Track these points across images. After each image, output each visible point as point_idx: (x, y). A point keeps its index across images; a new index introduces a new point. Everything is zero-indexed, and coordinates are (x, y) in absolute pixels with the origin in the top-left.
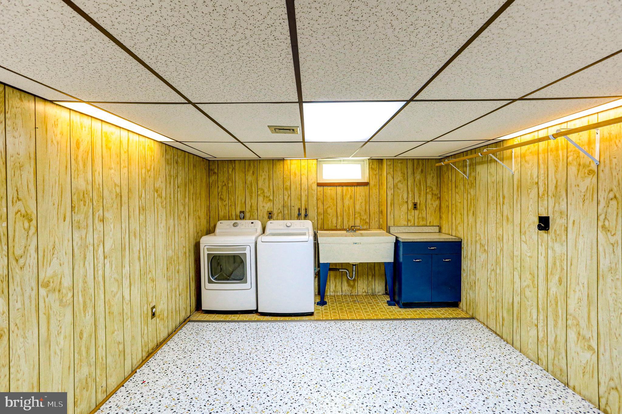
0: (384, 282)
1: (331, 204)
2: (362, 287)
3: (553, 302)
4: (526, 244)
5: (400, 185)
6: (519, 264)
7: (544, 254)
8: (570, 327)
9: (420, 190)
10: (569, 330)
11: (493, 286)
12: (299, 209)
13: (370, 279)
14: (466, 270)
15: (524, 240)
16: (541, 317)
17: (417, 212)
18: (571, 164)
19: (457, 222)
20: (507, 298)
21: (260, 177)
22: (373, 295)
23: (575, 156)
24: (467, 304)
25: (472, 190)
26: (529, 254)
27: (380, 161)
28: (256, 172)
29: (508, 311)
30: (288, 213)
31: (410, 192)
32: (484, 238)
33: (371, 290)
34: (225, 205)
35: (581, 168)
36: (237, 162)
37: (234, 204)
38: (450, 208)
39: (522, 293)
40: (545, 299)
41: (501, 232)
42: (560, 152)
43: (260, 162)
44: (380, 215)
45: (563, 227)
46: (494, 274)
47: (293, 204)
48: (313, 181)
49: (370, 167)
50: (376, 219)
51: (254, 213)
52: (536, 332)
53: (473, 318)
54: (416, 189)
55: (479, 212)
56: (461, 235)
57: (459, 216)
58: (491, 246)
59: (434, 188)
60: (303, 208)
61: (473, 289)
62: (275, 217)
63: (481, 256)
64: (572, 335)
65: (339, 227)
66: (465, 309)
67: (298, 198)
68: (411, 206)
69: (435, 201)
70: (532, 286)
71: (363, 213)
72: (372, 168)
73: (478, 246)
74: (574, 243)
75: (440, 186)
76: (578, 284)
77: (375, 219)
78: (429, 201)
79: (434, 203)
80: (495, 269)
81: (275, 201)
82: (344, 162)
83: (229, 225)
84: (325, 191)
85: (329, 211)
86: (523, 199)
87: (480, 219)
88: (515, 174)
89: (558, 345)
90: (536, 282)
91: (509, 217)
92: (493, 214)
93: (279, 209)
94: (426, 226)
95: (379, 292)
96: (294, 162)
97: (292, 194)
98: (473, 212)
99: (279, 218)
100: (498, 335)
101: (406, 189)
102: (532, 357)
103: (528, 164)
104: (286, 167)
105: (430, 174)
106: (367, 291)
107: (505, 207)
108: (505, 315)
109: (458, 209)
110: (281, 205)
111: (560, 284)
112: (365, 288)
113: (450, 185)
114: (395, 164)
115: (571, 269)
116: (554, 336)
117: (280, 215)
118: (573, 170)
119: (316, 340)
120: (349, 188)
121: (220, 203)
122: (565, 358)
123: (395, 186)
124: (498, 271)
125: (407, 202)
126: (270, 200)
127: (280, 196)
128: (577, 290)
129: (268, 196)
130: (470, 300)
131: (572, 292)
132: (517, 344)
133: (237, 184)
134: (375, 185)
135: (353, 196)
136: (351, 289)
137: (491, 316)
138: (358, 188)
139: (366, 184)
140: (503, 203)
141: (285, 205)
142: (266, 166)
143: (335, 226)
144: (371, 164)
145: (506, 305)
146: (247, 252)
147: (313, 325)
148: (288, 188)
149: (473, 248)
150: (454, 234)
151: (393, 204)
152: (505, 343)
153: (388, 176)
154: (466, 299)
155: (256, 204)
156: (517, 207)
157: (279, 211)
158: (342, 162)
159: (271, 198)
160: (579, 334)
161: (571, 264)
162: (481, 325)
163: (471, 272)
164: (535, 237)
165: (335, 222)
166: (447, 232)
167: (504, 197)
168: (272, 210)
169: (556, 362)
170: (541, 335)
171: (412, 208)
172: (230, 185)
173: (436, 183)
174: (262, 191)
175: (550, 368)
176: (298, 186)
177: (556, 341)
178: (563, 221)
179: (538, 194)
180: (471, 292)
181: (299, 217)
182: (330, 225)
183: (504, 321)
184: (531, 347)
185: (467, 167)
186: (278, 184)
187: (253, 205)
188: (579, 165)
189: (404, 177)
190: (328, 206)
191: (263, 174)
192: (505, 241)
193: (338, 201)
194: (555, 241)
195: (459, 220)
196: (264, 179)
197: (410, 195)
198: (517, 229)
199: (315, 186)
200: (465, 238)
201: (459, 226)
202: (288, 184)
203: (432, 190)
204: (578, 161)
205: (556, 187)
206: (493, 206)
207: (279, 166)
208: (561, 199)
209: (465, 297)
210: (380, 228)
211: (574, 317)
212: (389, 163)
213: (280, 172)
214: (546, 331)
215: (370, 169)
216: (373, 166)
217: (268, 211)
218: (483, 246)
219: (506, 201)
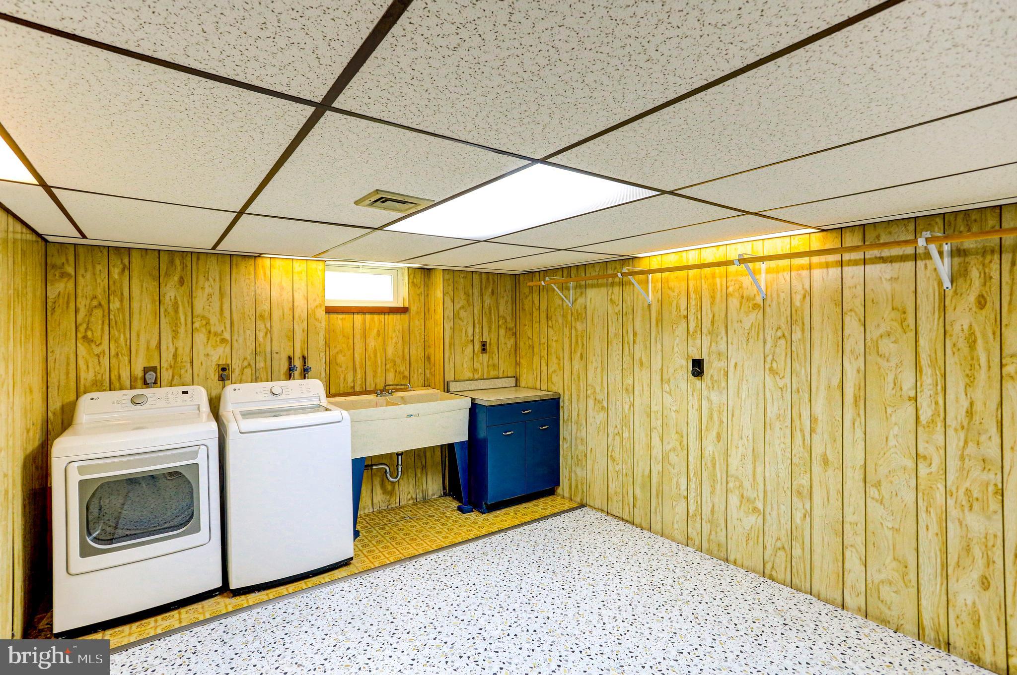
0: (441, 476)
1: (344, 346)
2: (406, 491)
3: (709, 464)
4: (671, 395)
5: (463, 314)
6: (659, 422)
7: (696, 407)
8: (731, 491)
9: (490, 322)
10: (729, 495)
11: (617, 456)
12: (290, 358)
13: (419, 475)
14: (569, 440)
15: (668, 390)
16: (693, 486)
17: (486, 356)
18: (731, 295)
19: (551, 370)
20: (641, 469)
21: (200, 291)
22: (425, 500)
23: (737, 286)
24: (570, 488)
25: (578, 323)
26: (674, 408)
27: (427, 272)
28: (187, 280)
29: (643, 487)
30: (266, 368)
31: (477, 326)
32: (601, 390)
33: (421, 494)
34: (98, 356)
35: (744, 301)
36: (134, 254)
37: (125, 351)
38: (536, 350)
39: (665, 458)
40: (699, 463)
41: (630, 382)
42: (718, 280)
43: (198, 259)
44: (426, 362)
45: (722, 372)
46: (618, 440)
47: (275, 349)
48: (317, 303)
49: (411, 281)
50: (420, 370)
51: (183, 371)
52: (685, 505)
53: (582, 506)
54: (485, 320)
55: (591, 354)
56: (557, 388)
57: (555, 361)
58: (614, 402)
59: (509, 319)
60: (298, 355)
61: (582, 464)
62: (235, 375)
63: (597, 417)
64: (734, 500)
65: (357, 389)
66: (567, 494)
67: (287, 336)
68: (478, 346)
69: (509, 338)
70: (679, 448)
71: (398, 361)
72: (413, 282)
73: (591, 402)
74: (736, 390)
75: (515, 316)
76: (742, 438)
77: (418, 371)
78: (502, 339)
79: (508, 342)
80: (621, 433)
81: (235, 344)
82: (365, 270)
83: (119, 402)
84: (331, 322)
85: (341, 359)
86: (666, 337)
87: (594, 363)
88: (653, 305)
89: (715, 516)
90: (685, 443)
91: (644, 361)
92: (618, 357)
93: (245, 359)
94: (498, 378)
95: (433, 495)
96: (277, 263)
97: (273, 328)
98: (581, 354)
99: (244, 378)
100: (627, 521)
101: (471, 319)
102: (679, 537)
103: (673, 292)
104: (260, 272)
105: (503, 297)
106: (414, 497)
107: (637, 347)
108: (638, 491)
109: (553, 351)
110: (249, 352)
111: (719, 441)
112: (412, 491)
113: (536, 314)
114: (455, 279)
115: (732, 421)
116: (711, 505)
117: (248, 371)
118: (734, 302)
119: (393, 608)
120: (376, 317)
121: (82, 350)
122: (724, 530)
123: (456, 316)
124: (626, 435)
125: (473, 341)
126: (223, 341)
127: (248, 332)
128: (740, 445)
129: (219, 331)
130: (577, 481)
131: (734, 448)
132: (657, 526)
133: (135, 305)
134: (418, 313)
135: (382, 332)
136: (388, 497)
137: (615, 499)
138: (391, 316)
139: (404, 310)
140: (634, 342)
141: (258, 350)
142: (214, 268)
143: (351, 388)
144: (412, 277)
145: (639, 480)
146: (201, 460)
147: (365, 583)
148: (267, 315)
149: (581, 406)
150: (544, 387)
151: (452, 344)
152: (638, 530)
153: (446, 298)
154: (570, 479)
155: (188, 349)
156: (656, 348)
157: (246, 364)
158: (361, 270)
159: (227, 336)
160: (742, 496)
161: (733, 416)
162: (599, 514)
163: (579, 441)
164: (683, 386)
165: (350, 379)
166: (530, 385)
167: (635, 334)
168: (229, 362)
169: (713, 537)
170: (692, 508)
171: (480, 350)
172: (115, 305)
173: (510, 311)
174: (204, 322)
175: (705, 545)
176: (288, 312)
177: (713, 512)
178: (722, 363)
179: (688, 330)
180: (578, 470)
181: (290, 374)
182: (342, 385)
183: (636, 500)
184: (678, 528)
185: (569, 290)
186: (243, 307)
187: (180, 351)
188: (742, 297)
189: (468, 301)
190: (338, 349)
191: (207, 284)
192: (636, 393)
193: (356, 341)
194: (711, 389)
195: (554, 366)
196: (210, 295)
197: (477, 331)
198: (656, 377)
199: (321, 313)
200: (567, 392)
201: (554, 376)
202: (266, 307)
203: (506, 321)
204: (741, 293)
205: (713, 322)
206: (616, 346)
207: (245, 269)
208: (719, 337)
209: (568, 478)
210: (427, 384)
211: (737, 478)
212: (447, 277)
213: (247, 281)
214: (699, 502)
215: (411, 285)
216: (415, 280)
217: (219, 365)
218: (600, 402)
219: (639, 339)
